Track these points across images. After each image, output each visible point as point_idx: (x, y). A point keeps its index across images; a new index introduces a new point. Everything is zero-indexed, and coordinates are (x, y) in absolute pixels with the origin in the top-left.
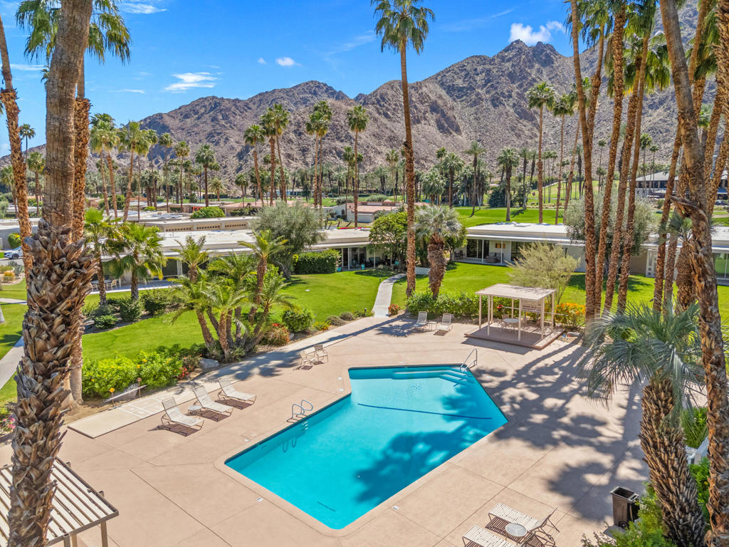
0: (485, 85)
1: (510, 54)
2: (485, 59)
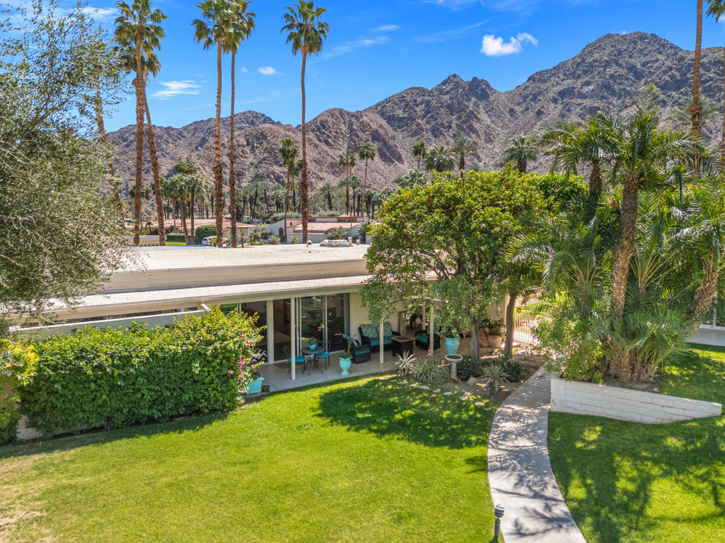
0: (425, 116)
1: (448, 88)
2: (424, 91)
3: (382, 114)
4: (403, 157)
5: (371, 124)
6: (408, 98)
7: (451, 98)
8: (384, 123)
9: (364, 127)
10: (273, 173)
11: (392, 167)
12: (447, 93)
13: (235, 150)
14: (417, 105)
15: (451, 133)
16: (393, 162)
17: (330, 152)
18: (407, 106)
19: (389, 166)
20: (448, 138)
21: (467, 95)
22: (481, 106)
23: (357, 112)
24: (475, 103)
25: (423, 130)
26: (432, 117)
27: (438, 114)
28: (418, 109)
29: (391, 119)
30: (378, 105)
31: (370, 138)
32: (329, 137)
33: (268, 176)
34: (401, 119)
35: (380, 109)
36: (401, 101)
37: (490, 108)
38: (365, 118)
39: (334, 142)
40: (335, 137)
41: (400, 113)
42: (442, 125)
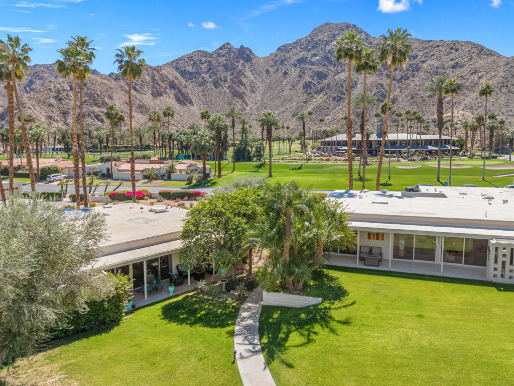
0: (208, 72)
1: (224, 52)
2: (206, 53)
3: (177, 69)
4: (194, 101)
5: (168, 76)
6: (195, 58)
7: (226, 60)
8: (178, 75)
9: (163, 78)
10: (93, 112)
11: (185, 108)
12: (223, 56)
13: (60, 94)
14: (202, 64)
15: (227, 85)
16: (186, 105)
17: (138, 96)
18: (194, 64)
19: (183, 107)
20: (225, 89)
21: (237, 58)
22: (247, 66)
23: (158, 66)
24: (243, 64)
25: (207, 82)
26: (213, 72)
27: (217, 71)
28: (203, 67)
29: (183, 73)
30: (173, 62)
31: (168, 86)
32: (137, 85)
33: (89, 115)
34: (191, 74)
35: (175, 64)
36: (191, 60)
37: (253, 68)
38: (164, 71)
39: (141, 88)
40: (141, 85)
41: (190, 68)
42: (221, 79)
